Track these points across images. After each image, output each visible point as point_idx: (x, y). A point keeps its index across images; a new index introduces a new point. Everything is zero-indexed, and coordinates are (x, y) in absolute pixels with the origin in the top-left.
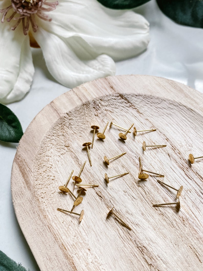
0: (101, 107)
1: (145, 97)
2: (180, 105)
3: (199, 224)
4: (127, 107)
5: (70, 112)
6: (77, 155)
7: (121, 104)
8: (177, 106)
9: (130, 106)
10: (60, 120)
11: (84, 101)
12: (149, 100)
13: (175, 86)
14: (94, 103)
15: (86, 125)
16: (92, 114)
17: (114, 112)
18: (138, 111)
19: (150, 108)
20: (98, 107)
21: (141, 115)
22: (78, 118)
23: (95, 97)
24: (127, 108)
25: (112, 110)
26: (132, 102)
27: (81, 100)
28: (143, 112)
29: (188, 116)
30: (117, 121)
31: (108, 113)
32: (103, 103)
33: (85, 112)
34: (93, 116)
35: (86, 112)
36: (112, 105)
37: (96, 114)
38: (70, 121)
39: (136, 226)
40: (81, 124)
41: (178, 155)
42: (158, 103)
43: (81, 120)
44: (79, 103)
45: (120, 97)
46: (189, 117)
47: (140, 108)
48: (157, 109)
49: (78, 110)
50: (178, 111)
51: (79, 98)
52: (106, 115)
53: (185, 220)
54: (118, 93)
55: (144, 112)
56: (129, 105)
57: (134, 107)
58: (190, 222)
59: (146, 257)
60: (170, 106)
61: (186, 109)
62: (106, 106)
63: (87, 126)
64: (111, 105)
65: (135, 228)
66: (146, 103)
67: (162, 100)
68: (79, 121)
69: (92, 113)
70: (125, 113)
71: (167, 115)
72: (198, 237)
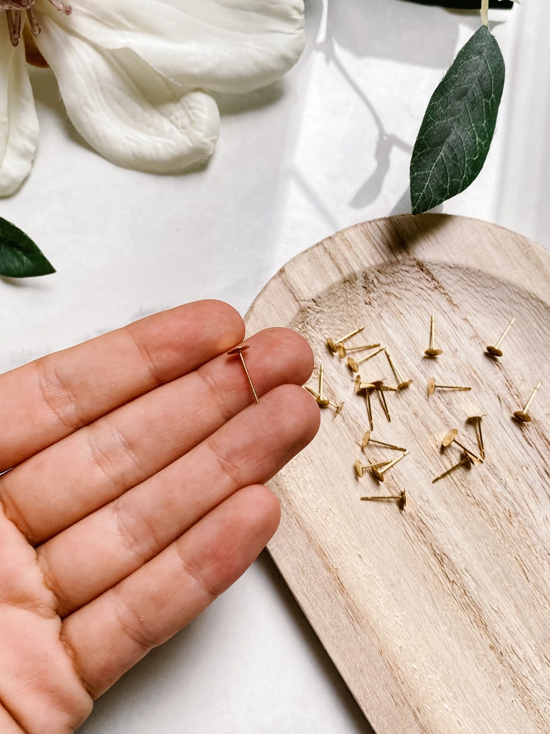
0: (378, 285)
1: (467, 271)
2: (532, 297)
3: (535, 524)
4: (429, 288)
5: (319, 297)
6: (332, 388)
7: (417, 283)
8: (527, 299)
9: (436, 288)
10: (301, 315)
11: (346, 272)
12: (474, 280)
13: (527, 253)
14: (366, 277)
15: (348, 324)
16: (359, 301)
17: (403, 298)
18: (450, 301)
19: (473, 295)
20: (372, 286)
21: (456, 309)
22: (333, 309)
23: (367, 265)
24: (429, 291)
25: (400, 293)
26: (439, 279)
27: (341, 271)
28: (460, 302)
29: (544, 322)
30: (408, 318)
31: (390, 300)
32: (382, 278)
33: (347, 297)
34: (362, 304)
35: (349, 297)
36: (399, 282)
37: (368, 301)
38: (318, 315)
39: (434, 520)
40: (339, 322)
41: (514, 399)
42: (490, 287)
43: (339, 314)
44: (335, 278)
45: (417, 268)
46: (545, 325)
47: (454, 294)
48: (488, 301)
49: (334, 294)
50: (527, 309)
51: (336, 264)
52: (386, 303)
53: (512, 515)
54: (415, 259)
55: (462, 304)
56: (433, 286)
57: (443, 292)
58: (521, 519)
59: (447, 570)
60: (513, 297)
61: (543, 308)
62: (388, 285)
63: (350, 325)
64: (398, 284)
65: (432, 523)
66: (468, 285)
67: (499, 282)
68: (335, 315)
69: (360, 298)
70: (425, 303)
71: (505, 314)
72: (529, 544)
